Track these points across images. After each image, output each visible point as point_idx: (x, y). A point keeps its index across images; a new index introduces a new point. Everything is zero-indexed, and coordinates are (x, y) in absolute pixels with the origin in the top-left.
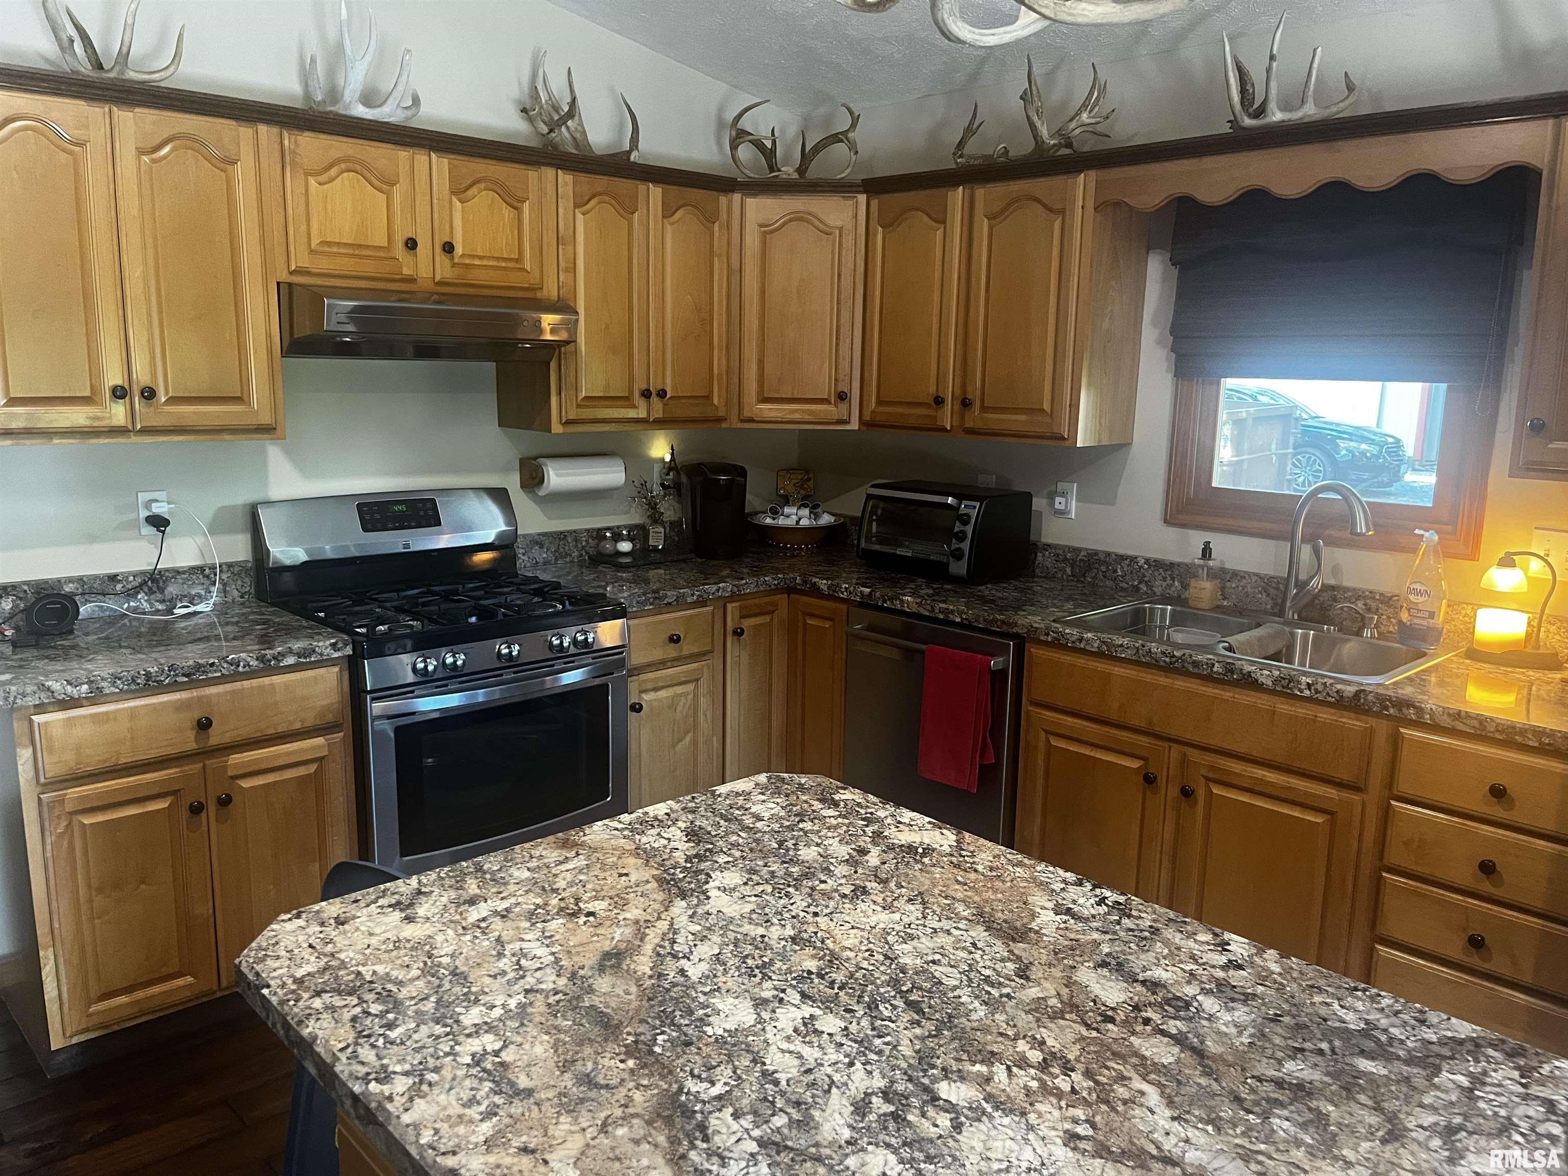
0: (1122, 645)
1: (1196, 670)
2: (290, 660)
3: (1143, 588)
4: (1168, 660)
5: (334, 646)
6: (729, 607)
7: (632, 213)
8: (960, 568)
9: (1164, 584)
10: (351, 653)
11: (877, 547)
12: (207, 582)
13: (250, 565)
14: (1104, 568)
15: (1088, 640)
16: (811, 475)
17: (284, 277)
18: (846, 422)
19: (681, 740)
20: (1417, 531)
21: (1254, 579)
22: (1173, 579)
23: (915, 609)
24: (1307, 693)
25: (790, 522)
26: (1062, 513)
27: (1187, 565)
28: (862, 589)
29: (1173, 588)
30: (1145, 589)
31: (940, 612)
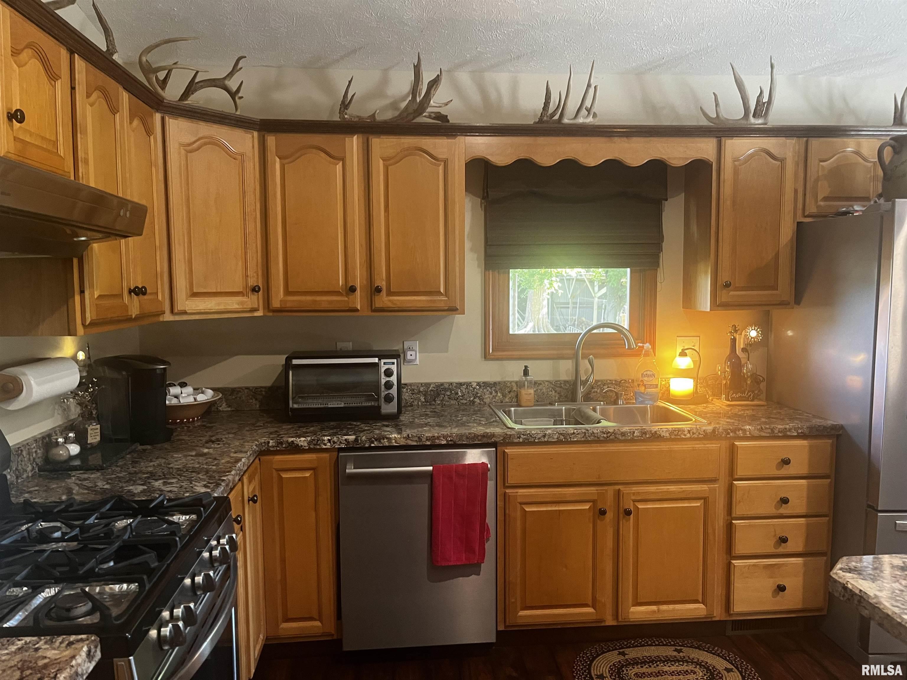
3: (477, 400)
5: (88, 654)
6: (245, 479)
7: (115, 113)
8: (391, 408)
10: (100, 656)
11: (301, 406)
14: (448, 393)
18: (256, 310)
22: (496, 392)
25: (187, 400)
26: (410, 361)
27: (505, 382)
28: (346, 437)
29: (497, 398)
30: (479, 401)
31: (427, 440)
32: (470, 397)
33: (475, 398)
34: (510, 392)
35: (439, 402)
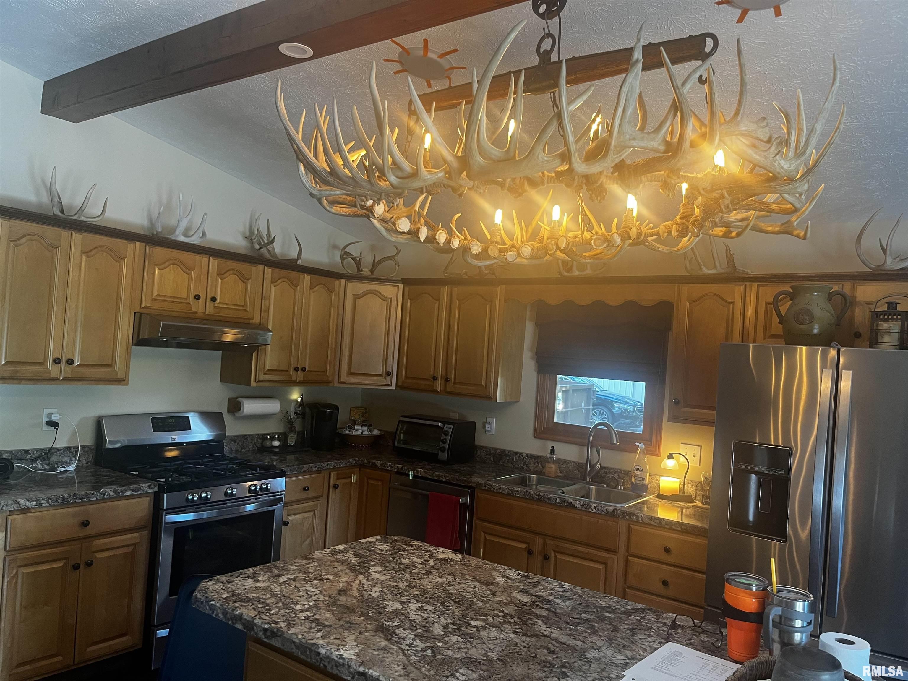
0: (518, 491)
1: (549, 502)
2: (129, 493)
3: (525, 467)
4: (537, 497)
5: (149, 486)
6: (332, 474)
7: (296, 287)
8: (443, 456)
9: (534, 466)
10: (157, 490)
12: (71, 455)
13: (93, 447)
14: (508, 458)
15: (503, 489)
16: (367, 411)
18: (390, 386)
19: (304, 541)
20: (636, 444)
21: (573, 463)
22: (538, 463)
23: (424, 475)
24: (594, 510)
26: (487, 431)
27: (544, 457)
28: (398, 465)
29: (538, 468)
32: (521, 464)
35: (501, 463)
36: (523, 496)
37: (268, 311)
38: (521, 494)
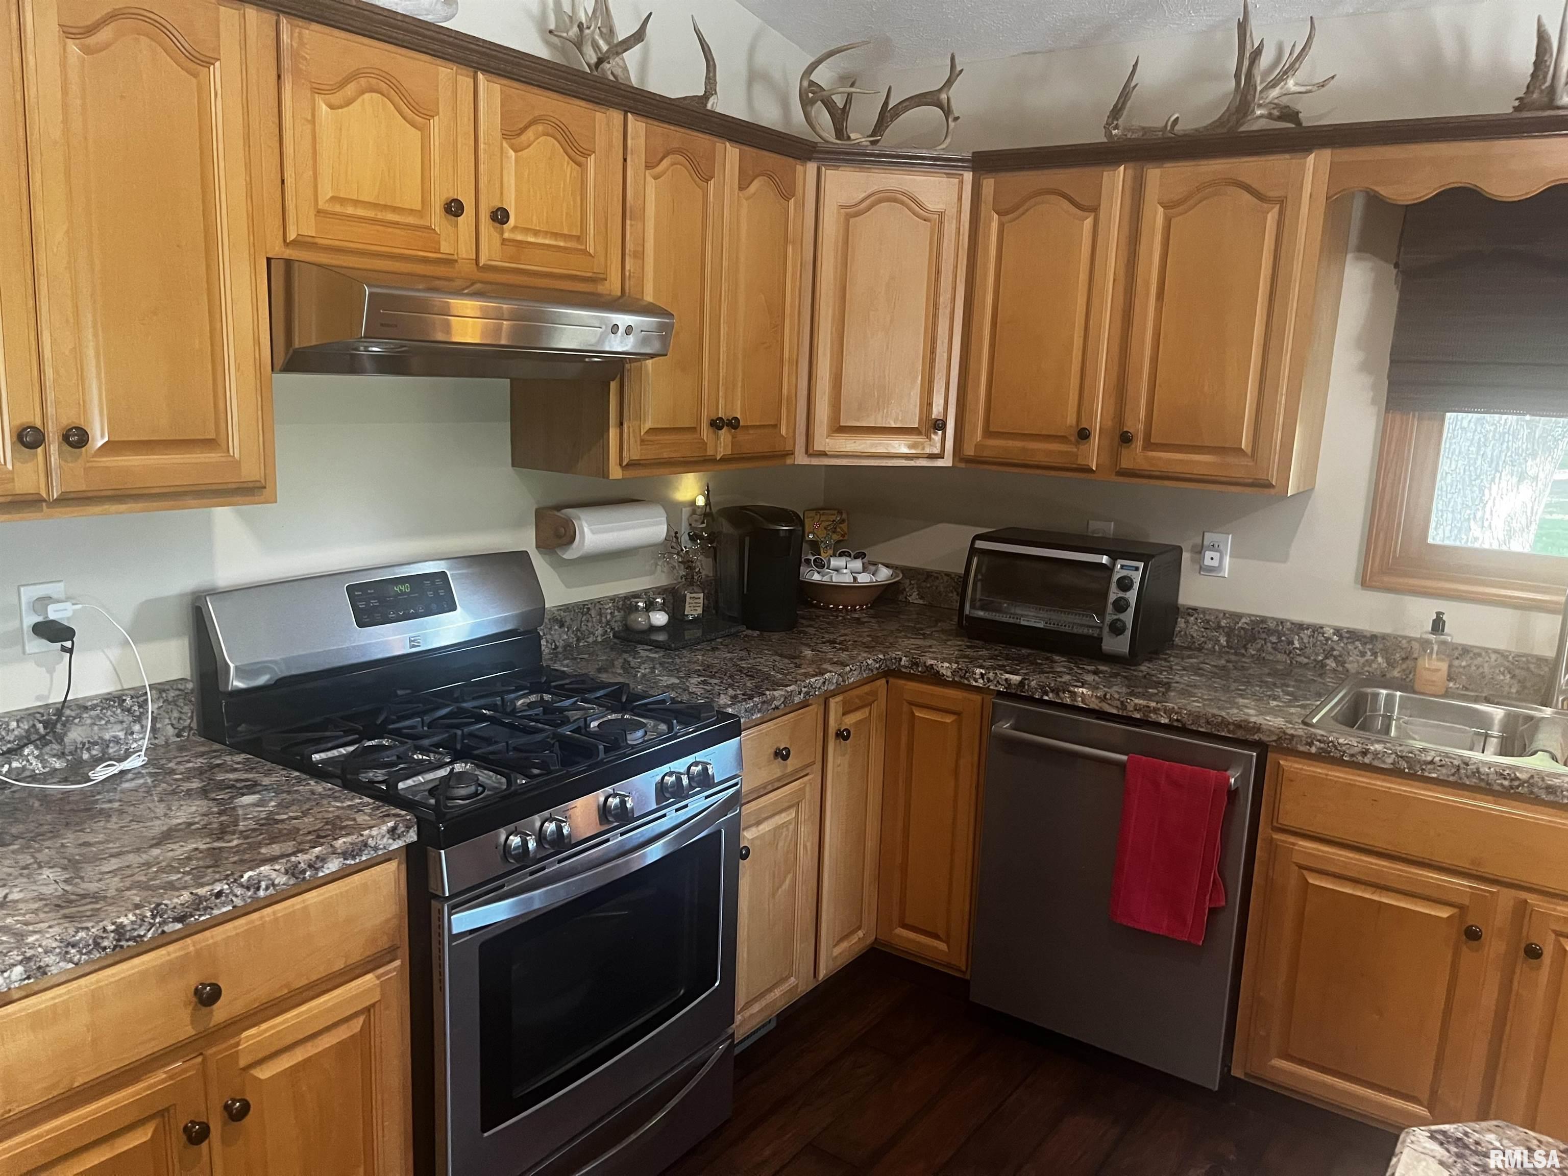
2: (333, 865)
3: (1331, 663)
5: (392, 831)
6: (833, 702)
7: (707, 181)
8: (1120, 645)
9: (1362, 660)
10: (415, 838)
11: (981, 614)
12: (128, 719)
13: (190, 686)
14: (1274, 639)
15: (1376, 754)
16: (844, 516)
17: (277, 250)
18: (941, 456)
19: (780, 886)
21: (1496, 657)
22: (1375, 654)
23: (1094, 704)
25: (845, 578)
26: (1211, 569)
27: (1396, 637)
28: (1007, 676)
29: (1374, 666)
30: (1334, 665)
31: (1136, 710)
32: (1317, 654)
33: (1326, 658)
34: (1404, 659)
35: (1253, 652)
36: (1451, 779)
37: (640, 255)
38: (1444, 771)
